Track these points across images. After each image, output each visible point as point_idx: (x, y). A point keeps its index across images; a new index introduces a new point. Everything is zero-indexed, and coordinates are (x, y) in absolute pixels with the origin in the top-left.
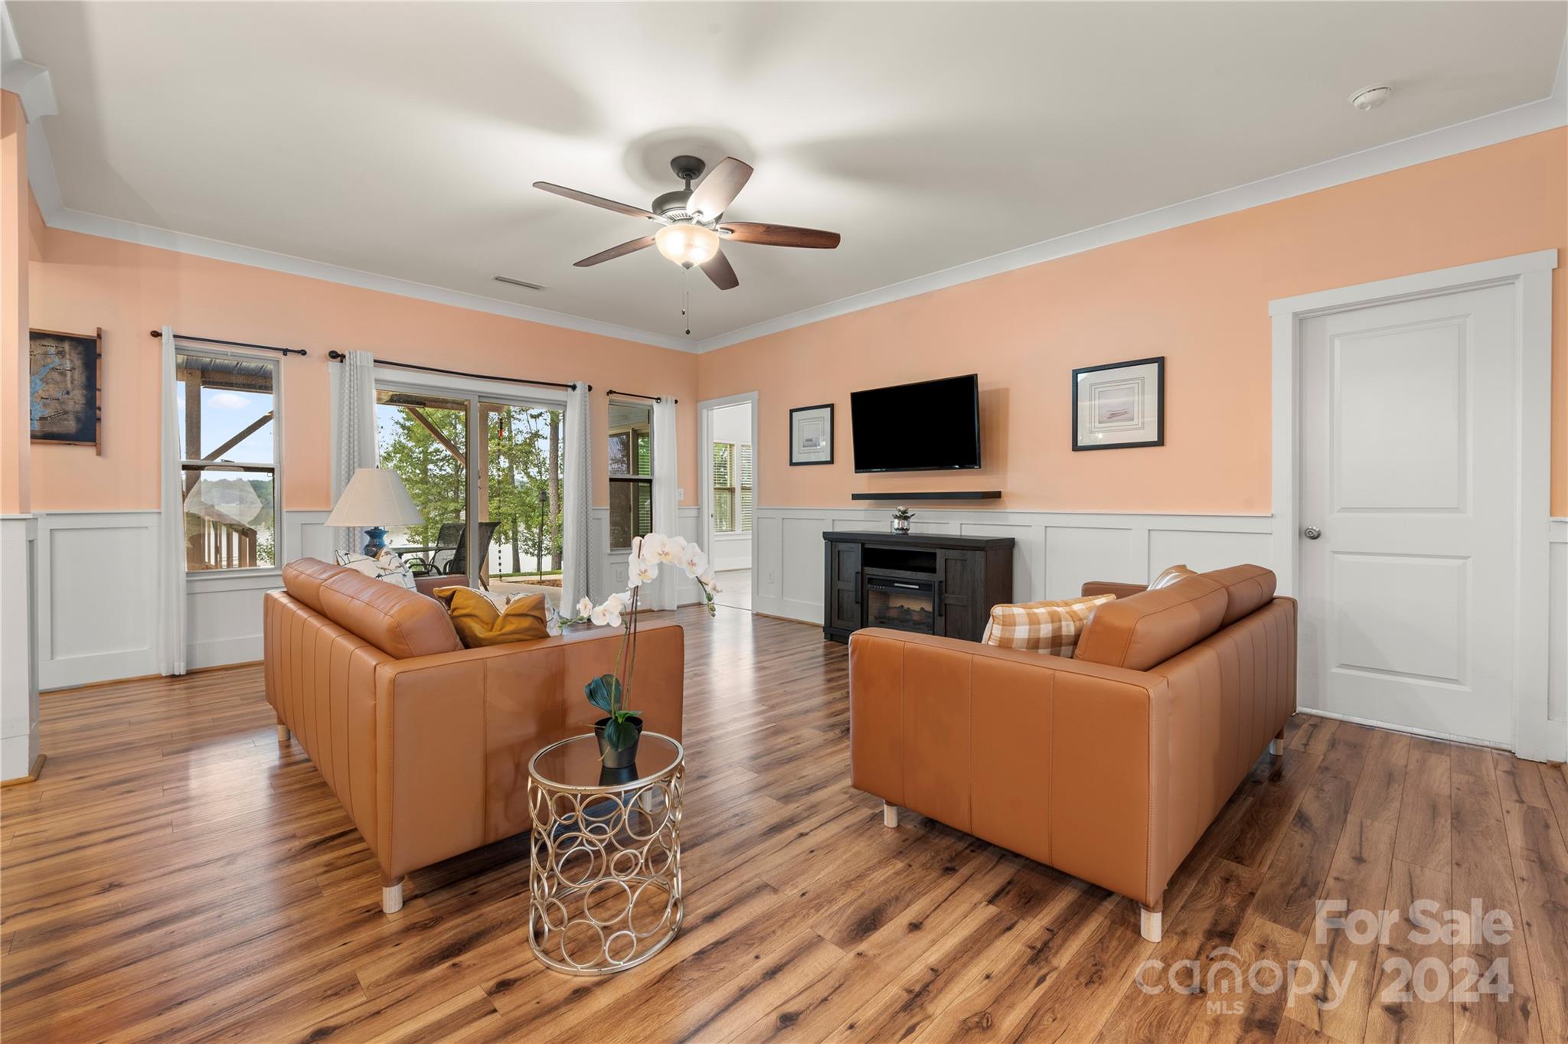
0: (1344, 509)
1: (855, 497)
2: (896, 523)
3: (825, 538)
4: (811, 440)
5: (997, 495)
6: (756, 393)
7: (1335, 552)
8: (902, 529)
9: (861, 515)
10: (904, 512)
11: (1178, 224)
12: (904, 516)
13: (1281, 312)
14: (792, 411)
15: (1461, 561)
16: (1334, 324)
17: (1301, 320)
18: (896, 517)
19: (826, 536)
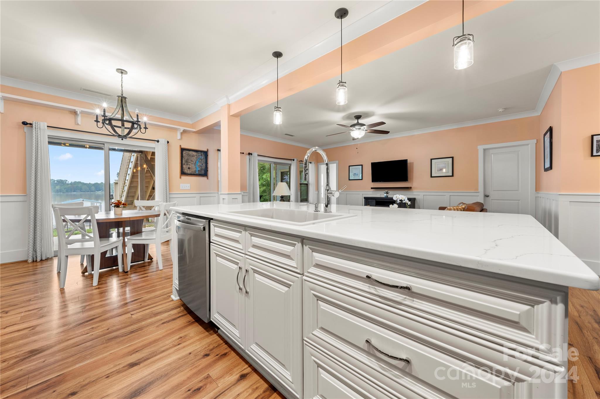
0: (494, 191)
1: (372, 188)
2: (385, 195)
3: (364, 198)
4: (355, 174)
5: (411, 188)
6: (337, 162)
7: (492, 200)
8: (387, 196)
9: (371, 193)
10: (387, 192)
11: (457, 127)
12: (387, 193)
13: (481, 148)
14: (349, 166)
15: (518, 201)
16: (491, 151)
17: (485, 150)
18: (385, 193)
19: (365, 198)
